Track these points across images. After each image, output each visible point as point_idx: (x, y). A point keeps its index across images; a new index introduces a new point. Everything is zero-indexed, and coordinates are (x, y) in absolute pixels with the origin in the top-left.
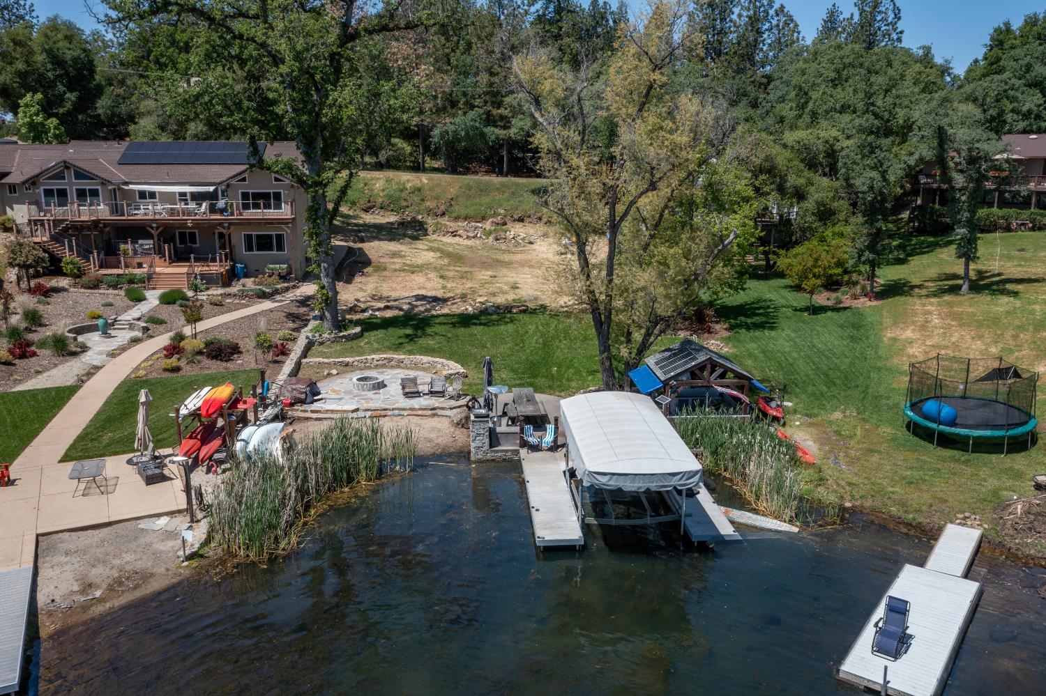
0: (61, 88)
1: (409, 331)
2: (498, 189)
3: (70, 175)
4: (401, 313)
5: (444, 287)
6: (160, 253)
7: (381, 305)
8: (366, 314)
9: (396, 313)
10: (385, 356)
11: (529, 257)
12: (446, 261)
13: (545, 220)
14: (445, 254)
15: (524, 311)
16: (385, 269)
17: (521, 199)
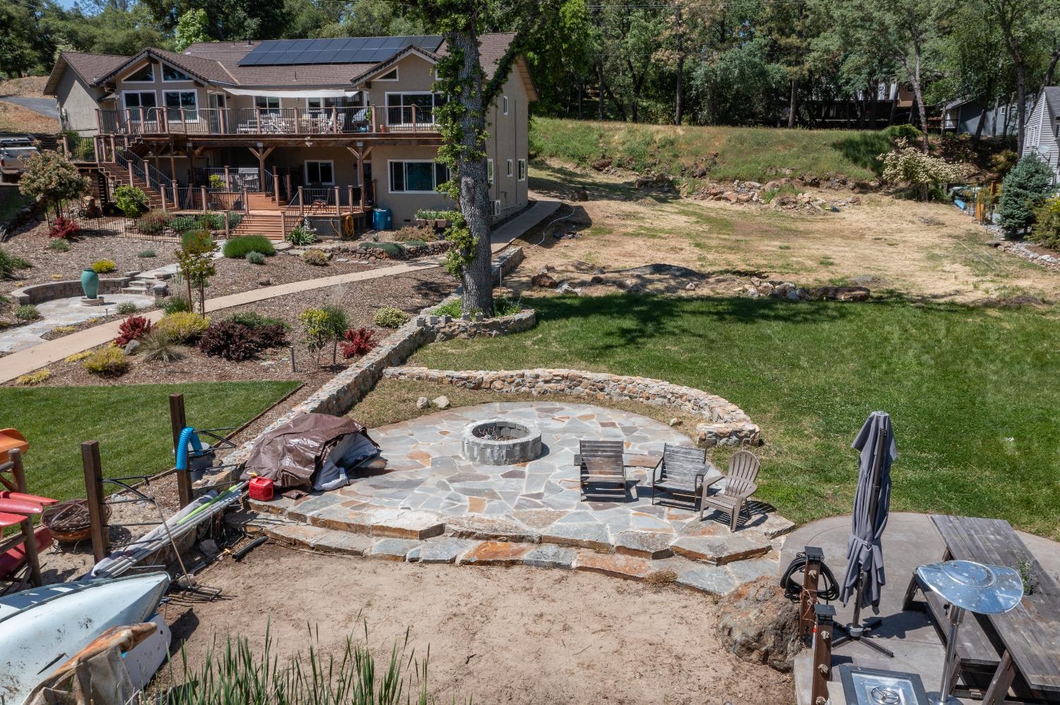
0: (241, 13)
1: (629, 323)
2: (782, 142)
3: (158, 72)
4: (621, 291)
5: (701, 259)
6: (267, 188)
7: (588, 278)
8: (559, 291)
9: (613, 290)
10: (564, 372)
11: (838, 226)
12: (706, 227)
13: (851, 184)
14: (702, 218)
15: (863, 299)
16: (610, 232)
17: (816, 155)
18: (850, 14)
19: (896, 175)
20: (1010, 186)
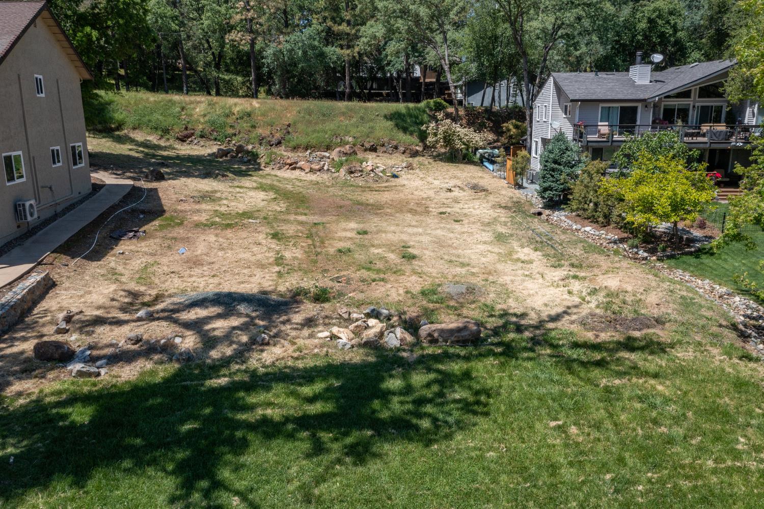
2: (343, 114)
11: (402, 196)
13: (402, 149)
14: (282, 194)
16: (181, 224)
17: (371, 124)
18: (390, 6)
19: (437, 142)
20: (547, 161)
